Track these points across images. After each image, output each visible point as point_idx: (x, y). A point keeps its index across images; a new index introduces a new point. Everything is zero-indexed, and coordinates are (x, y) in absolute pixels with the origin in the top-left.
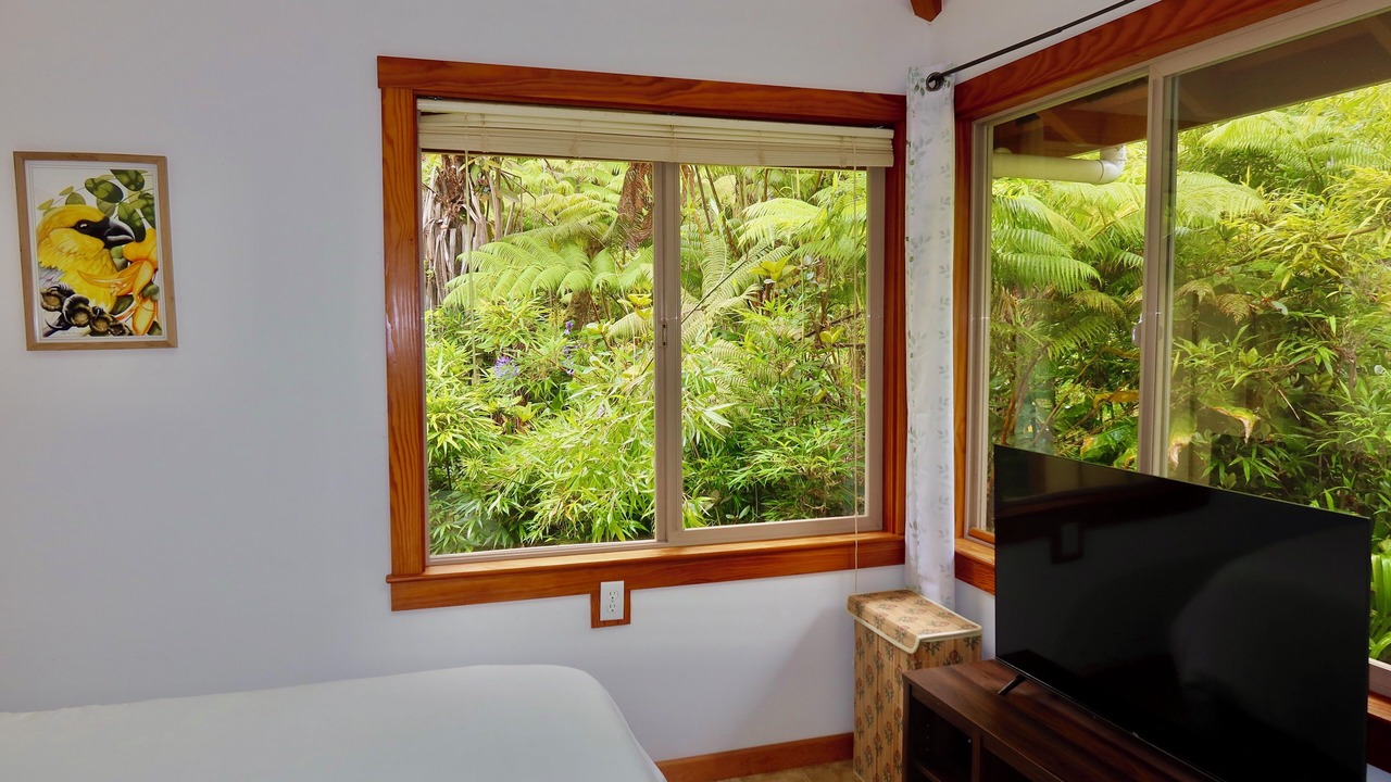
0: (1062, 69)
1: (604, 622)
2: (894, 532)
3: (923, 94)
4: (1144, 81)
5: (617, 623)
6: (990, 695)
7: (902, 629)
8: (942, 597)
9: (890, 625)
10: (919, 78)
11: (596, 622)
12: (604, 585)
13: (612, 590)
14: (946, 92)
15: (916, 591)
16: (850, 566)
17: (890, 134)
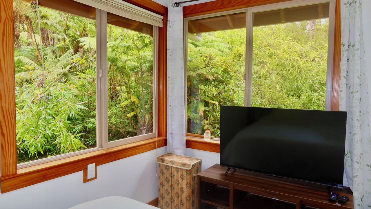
0: (225, 6)
1: (89, 179)
2: (163, 137)
3: (173, 7)
4: (245, 13)
5: (93, 179)
6: (222, 175)
7: (184, 163)
8: (183, 153)
9: (178, 163)
10: (173, 2)
11: (86, 180)
12: (89, 166)
13: (91, 167)
14: (180, 8)
15: (172, 153)
16: (155, 148)
17: (162, 17)
